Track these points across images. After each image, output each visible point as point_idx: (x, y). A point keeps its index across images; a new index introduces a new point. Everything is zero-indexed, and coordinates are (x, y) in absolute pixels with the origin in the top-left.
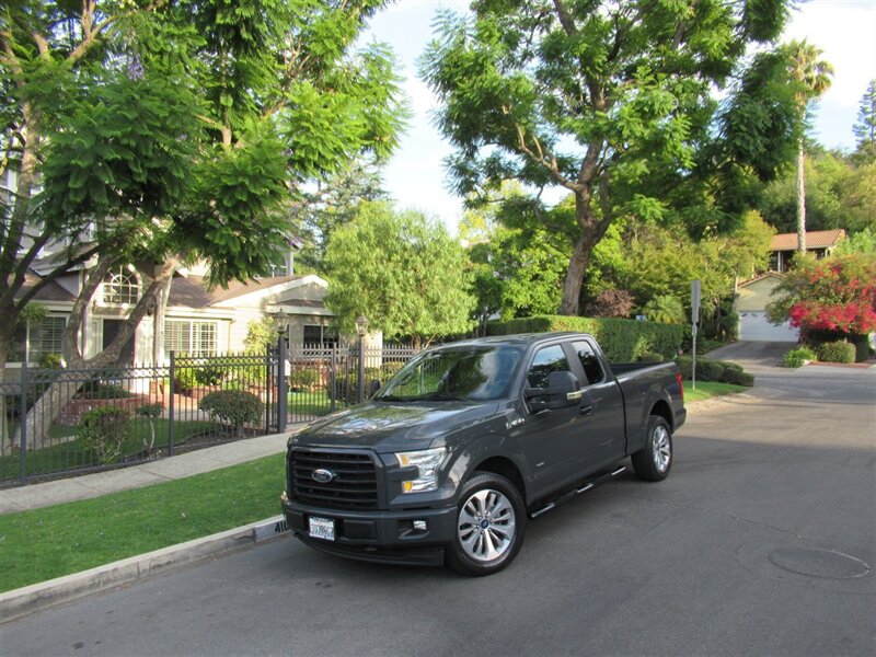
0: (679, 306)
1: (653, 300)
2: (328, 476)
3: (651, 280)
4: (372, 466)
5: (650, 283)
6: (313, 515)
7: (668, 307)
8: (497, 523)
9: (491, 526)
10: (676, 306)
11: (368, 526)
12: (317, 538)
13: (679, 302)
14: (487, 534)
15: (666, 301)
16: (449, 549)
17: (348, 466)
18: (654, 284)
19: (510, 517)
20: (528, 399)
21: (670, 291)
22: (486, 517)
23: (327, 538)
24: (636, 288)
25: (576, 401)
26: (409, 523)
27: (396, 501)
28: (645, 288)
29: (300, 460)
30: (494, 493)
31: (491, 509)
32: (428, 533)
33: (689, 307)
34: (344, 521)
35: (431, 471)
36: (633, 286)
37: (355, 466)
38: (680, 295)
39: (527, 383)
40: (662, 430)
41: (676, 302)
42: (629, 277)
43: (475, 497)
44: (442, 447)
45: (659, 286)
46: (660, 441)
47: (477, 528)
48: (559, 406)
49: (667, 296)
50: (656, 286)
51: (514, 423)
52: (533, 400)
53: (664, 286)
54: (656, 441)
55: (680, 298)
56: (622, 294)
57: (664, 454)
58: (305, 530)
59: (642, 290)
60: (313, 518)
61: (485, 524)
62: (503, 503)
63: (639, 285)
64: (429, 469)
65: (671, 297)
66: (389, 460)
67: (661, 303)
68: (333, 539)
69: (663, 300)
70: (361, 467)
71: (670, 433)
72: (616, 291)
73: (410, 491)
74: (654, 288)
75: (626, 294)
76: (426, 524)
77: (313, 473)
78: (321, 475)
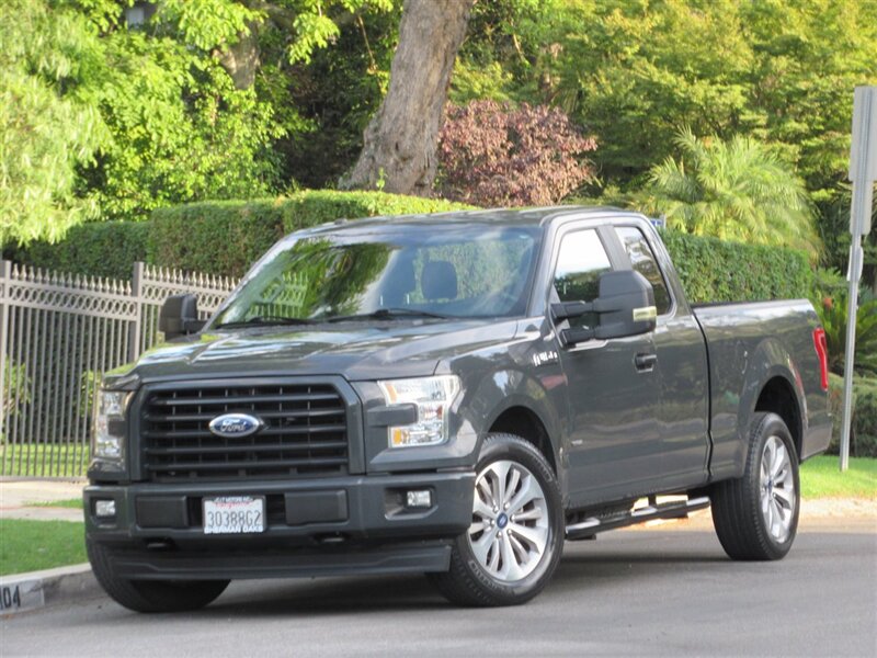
0: (791, 187)
1: (680, 154)
2: (249, 426)
3: (675, 64)
4: (339, 402)
5: (667, 78)
6: (213, 495)
7: (742, 190)
8: (519, 522)
9: (511, 526)
10: (776, 190)
11: (335, 498)
12: (221, 534)
13: (791, 172)
14: (506, 538)
15: (735, 162)
16: (455, 547)
17: (288, 406)
18: (685, 84)
19: (541, 513)
20: (558, 320)
21: (755, 116)
22: (505, 509)
23: (246, 529)
24: (603, 96)
25: (648, 325)
26: (399, 495)
27: (380, 458)
28: (644, 100)
29: (171, 406)
30: (518, 469)
31: (512, 497)
32: (434, 510)
33: (833, 195)
34: (286, 495)
35: (435, 414)
36: (591, 87)
37: (302, 405)
38: (796, 138)
39: (554, 293)
40: (778, 446)
41: (777, 170)
42: (573, 41)
43: (491, 471)
44: (453, 374)
45: (705, 91)
46: (774, 472)
47: (492, 526)
48: (620, 334)
49: (739, 141)
50: (694, 94)
51: (544, 357)
52: (565, 325)
53: (726, 91)
54: (767, 470)
55: (794, 149)
56: (541, 124)
57: (781, 502)
58: (191, 525)
59: (633, 108)
60: (213, 500)
61: (503, 521)
62: (531, 489)
63: (617, 82)
64: (431, 411)
65: (758, 144)
66: (368, 392)
67: (712, 171)
68: (261, 529)
69: (722, 159)
70: (316, 404)
71: (795, 460)
72: (514, 107)
73: (401, 445)
74: (684, 99)
75: (559, 126)
76: (431, 494)
77: (212, 424)
78: (234, 424)
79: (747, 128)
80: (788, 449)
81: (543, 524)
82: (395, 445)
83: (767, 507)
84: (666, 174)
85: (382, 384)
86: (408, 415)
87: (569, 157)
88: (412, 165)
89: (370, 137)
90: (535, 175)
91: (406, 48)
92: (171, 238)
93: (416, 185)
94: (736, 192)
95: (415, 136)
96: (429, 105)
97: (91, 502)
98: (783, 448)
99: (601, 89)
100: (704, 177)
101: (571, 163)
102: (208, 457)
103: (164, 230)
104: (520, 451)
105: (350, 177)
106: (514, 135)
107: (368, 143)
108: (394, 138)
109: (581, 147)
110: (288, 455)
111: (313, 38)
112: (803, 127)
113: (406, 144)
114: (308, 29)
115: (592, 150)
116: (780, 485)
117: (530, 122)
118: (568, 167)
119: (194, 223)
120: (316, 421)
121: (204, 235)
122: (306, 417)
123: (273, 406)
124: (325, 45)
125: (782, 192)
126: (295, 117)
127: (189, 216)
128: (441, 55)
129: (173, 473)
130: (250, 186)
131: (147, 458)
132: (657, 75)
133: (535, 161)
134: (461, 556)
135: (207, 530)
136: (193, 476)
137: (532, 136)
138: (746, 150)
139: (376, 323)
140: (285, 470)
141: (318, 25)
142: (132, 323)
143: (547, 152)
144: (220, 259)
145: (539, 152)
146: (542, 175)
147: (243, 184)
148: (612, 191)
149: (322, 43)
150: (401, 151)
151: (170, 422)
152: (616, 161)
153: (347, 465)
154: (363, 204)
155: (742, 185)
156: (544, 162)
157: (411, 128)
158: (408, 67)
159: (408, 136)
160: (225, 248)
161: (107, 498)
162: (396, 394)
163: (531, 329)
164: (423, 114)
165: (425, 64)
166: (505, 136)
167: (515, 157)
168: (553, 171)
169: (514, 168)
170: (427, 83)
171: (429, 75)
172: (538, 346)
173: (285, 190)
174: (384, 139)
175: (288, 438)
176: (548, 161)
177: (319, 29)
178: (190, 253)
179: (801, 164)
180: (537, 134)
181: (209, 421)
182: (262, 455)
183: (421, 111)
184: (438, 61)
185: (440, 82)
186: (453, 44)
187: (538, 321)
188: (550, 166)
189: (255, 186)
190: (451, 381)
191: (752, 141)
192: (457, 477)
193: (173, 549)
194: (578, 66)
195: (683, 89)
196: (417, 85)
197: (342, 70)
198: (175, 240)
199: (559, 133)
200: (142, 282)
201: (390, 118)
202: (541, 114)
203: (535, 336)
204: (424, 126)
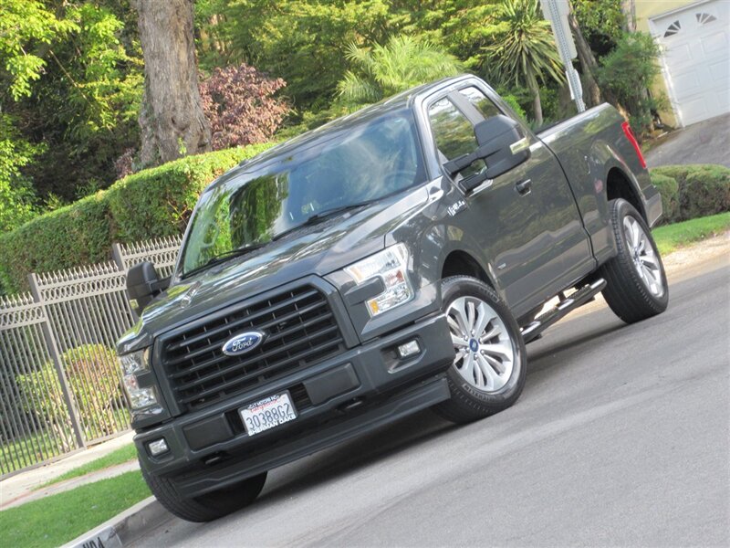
0: (448, 63)
1: (357, 67)
2: (256, 339)
4: (320, 295)
5: (321, 10)
6: (245, 405)
7: (411, 79)
8: (486, 342)
9: (482, 347)
10: (438, 68)
11: (345, 371)
12: (263, 431)
13: (443, 51)
14: (482, 357)
15: (399, 58)
16: (448, 378)
17: (279, 313)
18: (337, 10)
19: (500, 329)
20: (453, 175)
21: (401, 17)
22: (473, 336)
23: (282, 421)
24: (276, 41)
25: (525, 154)
26: (392, 352)
27: (368, 328)
28: (310, 34)
29: (185, 347)
30: (471, 301)
31: (475, 324)
32: (424, 353)
33: (480, 58)
34: (305, 383)
35: (396, 279)
36: (265, 38)
37: (291, 308)
38: (437, 23)
39: (441, 155)
40: (632, 223)
41: (432, 53)
42: (235, 7)
43: (452, 309)
44: (398, 242)
45: (355, 10)
46: (636, 243)
47: (468, 352)
48: (504, 170)
49: (395, 41)
50: (347, 15)
51: (456, 207)
52: (459, 178)
53: (371, 5)
54: (631, 244)
55: (438, 32)
56: (235, 81)
57: (649, 265)
58: (235, 434)
59: (302, 43)
60: (247, 408)
61: (474, 345)
62: (486, 312)
63: (284, 27)
64: (392, 277)
65: (411, 38)
66: (339, 279)
67: (384, 70)
68: (294, 417)
69: (387, 59)
70: (302, 304)
71: (646, 230)
72: (206, 75)
73: (379, 312)
74: (340, 22)
75: (250, 77)
76: (418, 343)
77: (224, 349)
78: (242, 342)
79: (397, 30)
80: (639, 222)
81: (505, 337)
82: (376, 314)
83: (642, 272)
84: (350, 85)
85: (348, 270)
86: (376, 287)
87: (267, 98)
88: (190, 131)
89: (145, 122)
90: (246, 122)
91: (152, 40)
92: (19, 256)
93: (199, 147)
94: (408, 82)
95: (185, 108)
96: (187, 79)
97: (143, 446)
98: (635, 223)
99: (273, 37)
100: (380, 77)
101: (270, 103)
102: (229, 377)
103: (10, 253)
104: (468, 286)
105: (141, 161)
106: (217, 96)
107: (145, 128)
108: (169, 115)
109: (273, 89)
110: (293, 351)
111: (26, 75)
112: (440, 13)
113: (180, 116)
114: (20, 68)
115: (283, 87)
116: (643, 253)
117: (227, 82)
118: (270, 106)
119: (35, 237)
120: (306, 317)
121: (48, 243)
122: (297, 317)
123: (268, 317)
124: (39, 77)
125: (443, 69)
126: (27, 145)
127: (28, 234)
128: (182, 36)
129: (203, 400)
130: (16, 212)
131: (179, 395)
132: (313, 10)
133: (242, 110)
134: (456, 383)
135: (251, 433)
136: (223, 395)
137: (232, 92)
138: (403, 46)
139: (313, 228)
140: (295, 365)
141: (27, 63)
142: (43, 324)
143: (249, 101)
144: (67, 258)
145: (243, 103)
146: (251, 120)
147: (10, 212)
148: (308, 115)
149: (35, 76)
150: (178, 124)
151: (189, 360)
152: (304, 89)
153: (343, 342)
154: (179, 170)
155: (410, 75)
156: (249, 110)
157: (180, 103)
158: (159, 55)
159: (179, 109)
160: (69, 248)
161: (156, 439)
162: (361, 273)
163: (434, 190)
164: (185, 88)
165: (172, 48)
166: (211, 100)
167: (224, 113)
168: (259, 114)
169: (228, 123)
170: (179, 62)
171: (178, 55)
172: (444, 202)
173: (47, 205)
174: (161, 119)
175: (288, 338)
176: (252, 107)
177: (28, 66)
178: (41, 262)
179: (446, 43)
180: (235, 90)
181: (221, 347)
182: (272, 360)
183: (183, 86)
184: (182, 42)
185: (189, 58)
186: (189, 24)
187: (437, 183)
188: (255, 111)
189: (21, 210)
190: (399, 248)
191: (405, 37)
192: (432, 321)
193: (225, 459)
194: (244, 26)
195: (337, 15)
196: (172, 67)
197: (48, 96)
198: (23, 257)
199: (251, 83)
200: (39, 289)
201: (159, 100)
202: (233, 72)
203: (439, 194)
204: (189, 98)
